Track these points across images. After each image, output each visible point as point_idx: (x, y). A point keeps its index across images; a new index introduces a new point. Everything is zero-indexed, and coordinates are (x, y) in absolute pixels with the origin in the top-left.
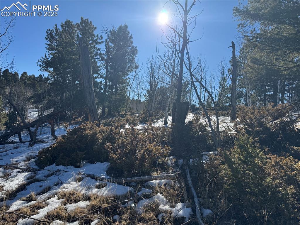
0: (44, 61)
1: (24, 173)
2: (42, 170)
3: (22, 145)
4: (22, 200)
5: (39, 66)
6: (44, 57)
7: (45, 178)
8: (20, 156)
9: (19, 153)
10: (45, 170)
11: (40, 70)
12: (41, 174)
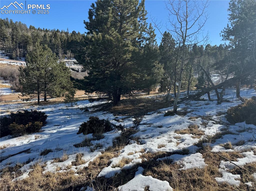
0: (226, 31)
1: (218, 125)
2: (233, 125)
3: (211, 102)
4: (221, 146)
5: (222, 36)
6: (226, 27)
7: (238, 133)
8: (212, 111)
9: (210, 108)
10: (236, 125)
11: (223, 40)
12: (233, 128)
